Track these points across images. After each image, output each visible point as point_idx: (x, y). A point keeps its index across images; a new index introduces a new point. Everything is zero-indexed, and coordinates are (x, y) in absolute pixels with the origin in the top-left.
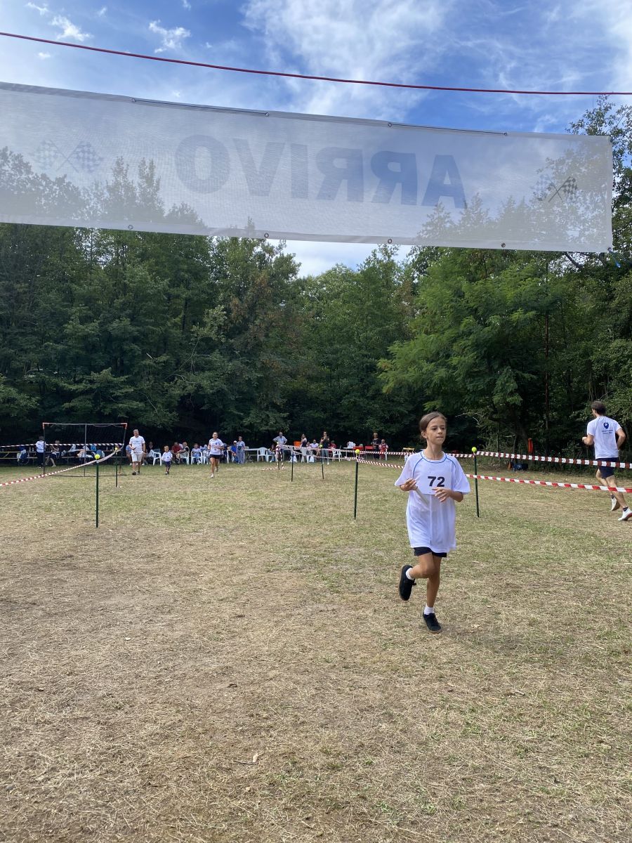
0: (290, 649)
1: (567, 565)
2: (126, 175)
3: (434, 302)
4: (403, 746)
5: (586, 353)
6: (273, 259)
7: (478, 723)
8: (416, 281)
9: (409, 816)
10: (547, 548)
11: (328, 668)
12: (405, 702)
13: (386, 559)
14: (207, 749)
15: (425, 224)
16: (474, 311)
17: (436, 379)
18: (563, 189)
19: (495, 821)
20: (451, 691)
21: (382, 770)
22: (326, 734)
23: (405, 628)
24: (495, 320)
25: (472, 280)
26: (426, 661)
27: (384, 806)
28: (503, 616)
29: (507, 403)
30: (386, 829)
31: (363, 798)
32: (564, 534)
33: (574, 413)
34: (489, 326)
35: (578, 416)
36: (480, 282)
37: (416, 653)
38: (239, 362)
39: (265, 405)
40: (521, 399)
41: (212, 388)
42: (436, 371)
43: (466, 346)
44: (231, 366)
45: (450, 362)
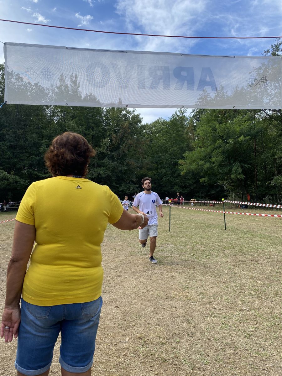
0: (142, 290)
1: (267, 251)
2: (65, 81)
3: (203, 134)
4: (194, 333)
5: (273, 155)
6: (131, 116)
7: (227, 323)
8: (195, 124)
9: (197, 365)
10: (257, 244)
11: (159, 299)
12: (195, 314)
13: (184, 250)
14: (106, 336)
15: (198, 98)
16: (221, 137)
17: (205, 168)
18: (261, 81)
19: (236, 368)
20: (215, 309)
21: (184, 345)
22: (159, 328)
23: (193, 281)
24: (231, 141)
25: (221, 123)
26: (203, 295)
27: (185, 361)
28: (238, 275)
29: (238, 178)
30: (187, 371)
31: (176, 357)
32: (265, 237)
33: (268, 182)
34: (229, 144)
35: (270, 183)
36: (224, 124)
37: (198, 292)
38: (116, 163)
39: (128, 181)
40: (244, 176)
41: (105, 174)
42: (205, 164)
43: (218, 153)
44: (113, 164)
45: (211, 160)
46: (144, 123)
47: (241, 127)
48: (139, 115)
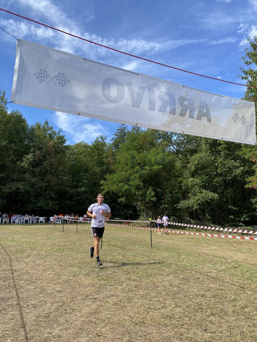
3: (124, 159)
5: (180, 182)
6: (56, 137)
8: (113, 151)
16: (139, 164)
17: (124, 190)
24: (146, 167)
25: (139, 152)
29: (151, 201)
33: (176, 205)
35: (177, 206)
36: (142, 153)
38: (37, 178)
39: (48, 198)
40: (156, 199)
41: (24, 189)
42: (124, 186)
43: (136, 177)
44: (34, 180)
45: (129, 183)
46: (67, 144)
47: (156, 157)
48: (64, 137)
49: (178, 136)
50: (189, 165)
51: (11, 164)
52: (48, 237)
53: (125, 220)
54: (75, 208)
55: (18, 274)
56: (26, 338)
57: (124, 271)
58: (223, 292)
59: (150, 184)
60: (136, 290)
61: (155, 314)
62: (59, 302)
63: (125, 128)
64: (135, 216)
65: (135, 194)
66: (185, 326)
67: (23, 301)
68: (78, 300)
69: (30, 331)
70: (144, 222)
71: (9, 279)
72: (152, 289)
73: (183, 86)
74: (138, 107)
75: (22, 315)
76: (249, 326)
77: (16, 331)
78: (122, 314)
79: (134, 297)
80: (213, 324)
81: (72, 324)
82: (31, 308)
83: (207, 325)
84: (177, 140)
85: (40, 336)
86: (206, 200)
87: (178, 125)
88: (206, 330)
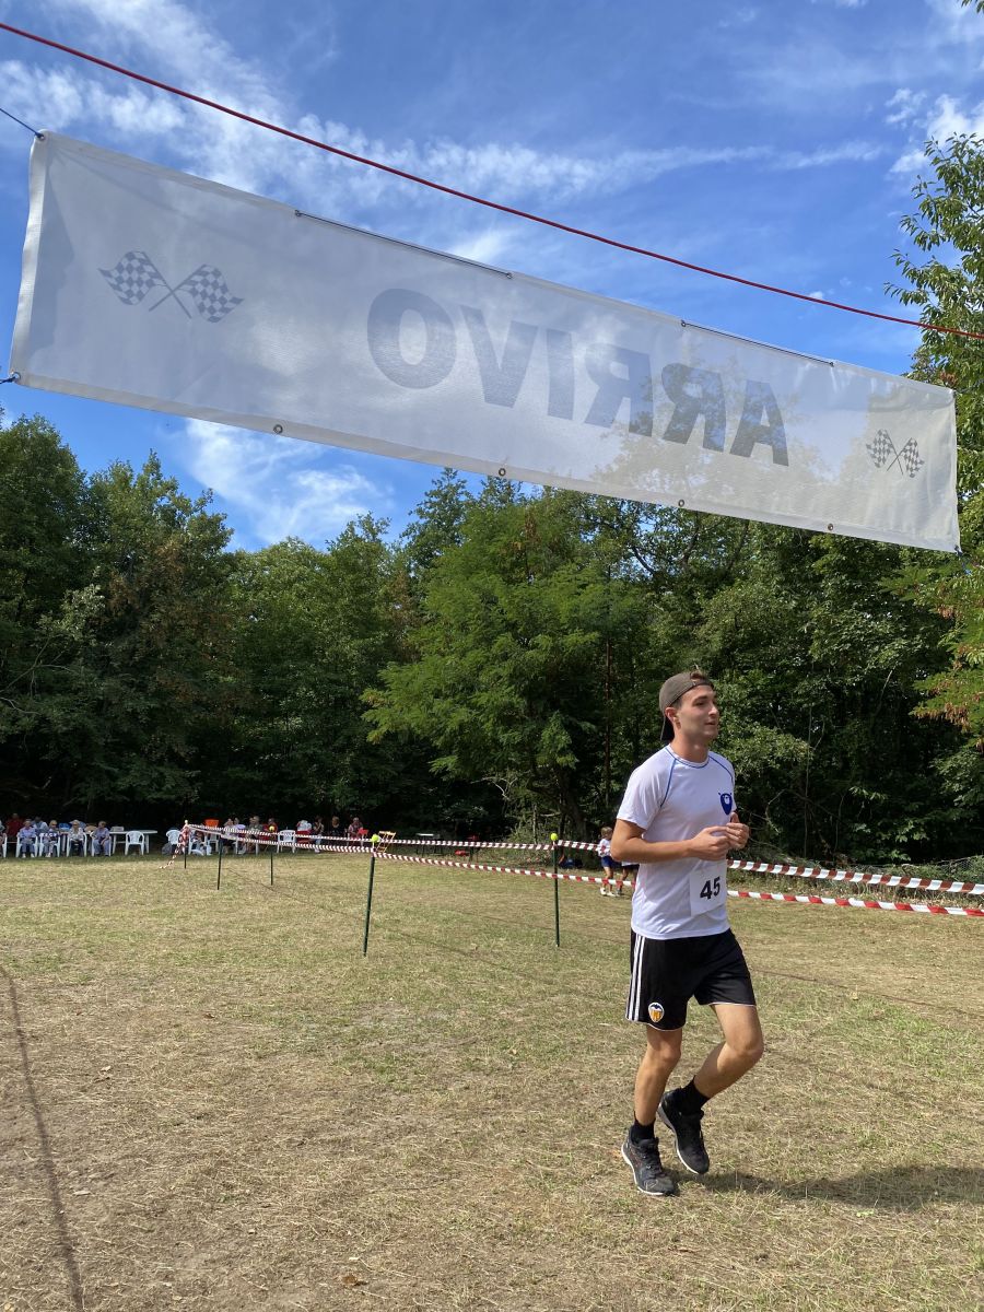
3: (453, 608)
6: (188, 519)
8: (412, 575)
15: (428, 491)
16: (512, 626)
17: (453, 725)
25: (510, 581)
29: (557, 766)
36: (523, 584)
38: (118, 681)
39: (158, 755)
40: (577, 760)
41: (67, 722)
42: (453, 711)
43: (500, 677)
44: (104, 686)
45: (474, 700)
46: (232, 547)
47: (575, 601)
48: (221, 520)
49: (658, 520)
50: (701, 632)
51: (16, 627)
52: (161, 906)
53: (458, 841)
54: (264, 797)
55: (41, 1052)
56: (75, 1296)
57: (454, 1036)
58: (830, 1112)
59: (554, 705)
60: (500, 1107)
61: (571, 1199)
62: (203, 1158)
63: (458, 487)
64: (495, 826)
65: (495, 741)
66: (684, 1243)
67: (63, 1154)
68: (278, 1146)
69: (89, 1270)
70: (531, 847)
71: (9, 1070)
72: (561, 1104)
73: (684, 324)
74: (510, 403)
75: (60, 1206)
76: (926, 1240)
77: (34, 1268)
78: (444, 1201)
79: (489, 1134)
80: (790, 1233)
81: (252, 1240)
82: (93, 1179)
83: (768, 1238)
84: (656, 533)
85: (130, 1288)
86: (765, 764)
87: (660, 476)
88: (765, 1257)
